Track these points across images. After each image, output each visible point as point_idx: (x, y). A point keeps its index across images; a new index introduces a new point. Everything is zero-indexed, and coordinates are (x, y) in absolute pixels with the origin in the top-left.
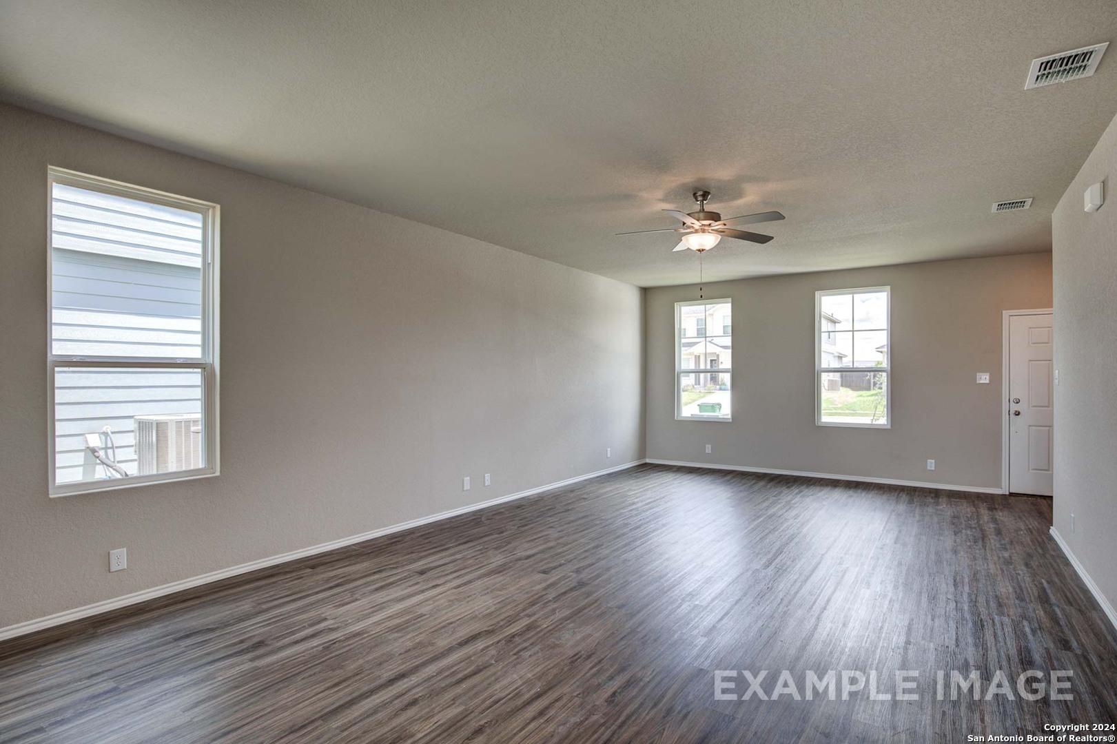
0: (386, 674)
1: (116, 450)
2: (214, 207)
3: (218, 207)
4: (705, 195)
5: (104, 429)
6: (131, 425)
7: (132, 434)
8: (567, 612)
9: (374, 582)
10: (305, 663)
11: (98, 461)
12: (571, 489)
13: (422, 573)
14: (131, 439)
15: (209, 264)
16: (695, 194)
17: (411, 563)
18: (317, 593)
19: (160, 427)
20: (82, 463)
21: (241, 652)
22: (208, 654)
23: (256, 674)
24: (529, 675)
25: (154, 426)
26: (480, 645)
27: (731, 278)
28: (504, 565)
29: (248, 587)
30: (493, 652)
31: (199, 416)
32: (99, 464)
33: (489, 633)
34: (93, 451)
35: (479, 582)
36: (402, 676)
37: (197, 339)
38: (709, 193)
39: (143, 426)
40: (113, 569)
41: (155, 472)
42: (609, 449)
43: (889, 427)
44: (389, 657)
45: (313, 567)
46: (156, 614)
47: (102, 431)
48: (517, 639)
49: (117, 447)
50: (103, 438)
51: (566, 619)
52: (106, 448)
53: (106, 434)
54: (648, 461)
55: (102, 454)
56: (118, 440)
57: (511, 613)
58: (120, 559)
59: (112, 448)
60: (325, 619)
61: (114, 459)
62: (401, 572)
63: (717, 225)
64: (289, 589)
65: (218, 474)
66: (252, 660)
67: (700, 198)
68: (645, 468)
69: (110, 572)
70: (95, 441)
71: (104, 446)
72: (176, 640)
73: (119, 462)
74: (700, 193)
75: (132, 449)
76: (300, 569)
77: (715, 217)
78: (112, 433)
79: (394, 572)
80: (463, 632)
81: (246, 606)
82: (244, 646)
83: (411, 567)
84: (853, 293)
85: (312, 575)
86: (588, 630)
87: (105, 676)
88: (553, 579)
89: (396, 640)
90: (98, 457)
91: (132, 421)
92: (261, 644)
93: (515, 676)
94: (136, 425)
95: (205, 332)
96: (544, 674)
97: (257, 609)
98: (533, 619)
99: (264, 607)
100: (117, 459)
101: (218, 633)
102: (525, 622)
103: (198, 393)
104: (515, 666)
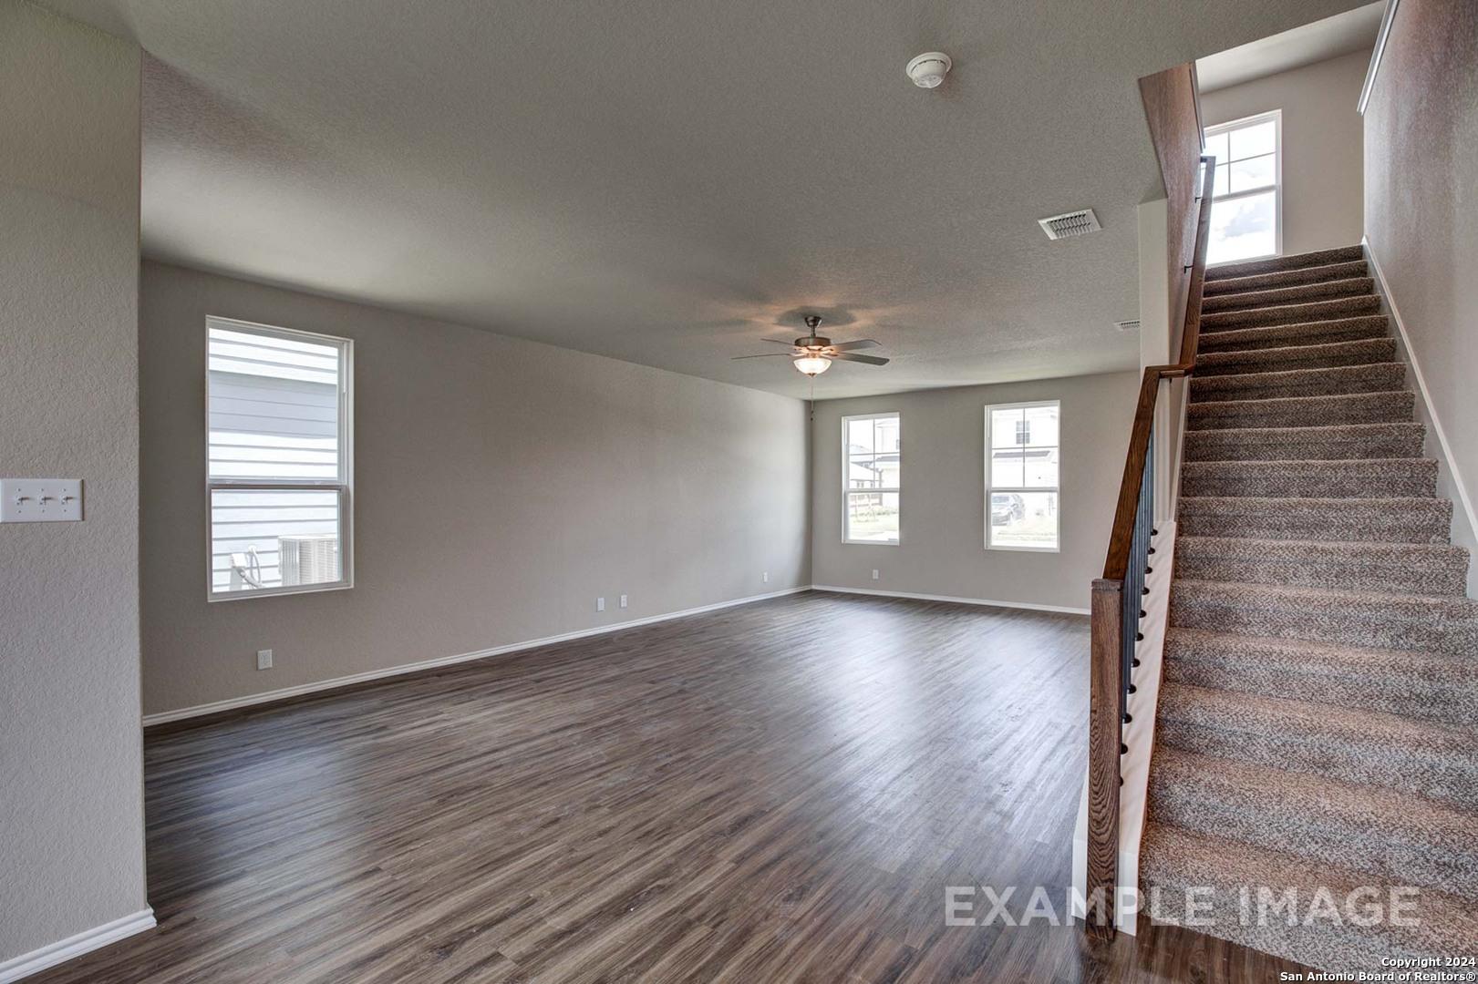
0: (482, 749)
1: (262, 570)
2: (348, 342)
3: (352, 341)
4: (816, 320)
5: (250, 549)
6: (275, 545)
7: (277, 554)
8: (656, 712)
9: (493, 687)
10: (417, 741)
11: (244, 581)
12: (717, 613)
13: (538, 681)
14: (275, 559)
15: (344, 394)
16: (806, 319)
17: (531, 674)
18: (438, 695)
19: (303, 547)
20: (229, 582)
21: (367, 733)
22: (339, 734)
23: (376, 747)
24: (602, 753)
25: (298, 545)
26: (569, 732)
27: (893, 392)
28: (617, 676)
29: (378, 689)
30: (579, 737)
31: (336, 536)
32: (244, 584)
33: (580, 725)
34: (239, 570)
35: (588, 689)
36: (496, 751)
37: (334, 458)
38: (819, 318)
39: (287, 546)
40: (260, 668)
41: (298, 583)
42: (766, 574)
43: (1058, 551)
44: (490, 739)
45: (439, 675)
46: (297, 706)
47: (247, 551)
48: (603, 730)
49: (262, 567)
50: (248, 557)
51: (656, 716)
52: (251, 568)
53: (251, 554)
54: (814, 587)
55: (247, 573)
56: (263, 560)
57: (606, 711)
58: (266, 658)
59: (258, 567)
60: (442, 713)
61: (259, 578)
62: (519, 681)
63: (826, 350)
64: (415, 691)
65: (352, 586)
66: (373, 739)
67: (811, 324)
68: (807, 594)
69: (257, 669)
70: (241, 561)
71: (249, 566)
72: (313, 724)
73: (264, 582)
74: (811, 318)
75: (277, 569)
76: (428, 676)
77: (824, 342)
78: (258, 553)
79: (513, 680)
80: (557, 725)
81: (375, 702)
82: (369, 729)
83: (528, 677)
84: (1024, 408)
85: (438, 681)
86: (668, 724)
87: (256, 746)
88: (656, 688)
89: (498, 727)
90: (244, 577)
91: (276, 541)
92: (384, 728)
93: (590, 753)
94: (280, 546)
95: (340, 451)
96: (614, 752)
97: (384, 705)
98: (622, 717)
99: (391, 703)
100: (262, 579)
101: (348, 720)
102: (618, 717)
103: (334, 513)
104: (592, 747)
